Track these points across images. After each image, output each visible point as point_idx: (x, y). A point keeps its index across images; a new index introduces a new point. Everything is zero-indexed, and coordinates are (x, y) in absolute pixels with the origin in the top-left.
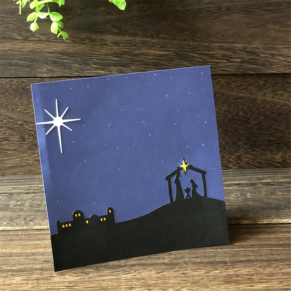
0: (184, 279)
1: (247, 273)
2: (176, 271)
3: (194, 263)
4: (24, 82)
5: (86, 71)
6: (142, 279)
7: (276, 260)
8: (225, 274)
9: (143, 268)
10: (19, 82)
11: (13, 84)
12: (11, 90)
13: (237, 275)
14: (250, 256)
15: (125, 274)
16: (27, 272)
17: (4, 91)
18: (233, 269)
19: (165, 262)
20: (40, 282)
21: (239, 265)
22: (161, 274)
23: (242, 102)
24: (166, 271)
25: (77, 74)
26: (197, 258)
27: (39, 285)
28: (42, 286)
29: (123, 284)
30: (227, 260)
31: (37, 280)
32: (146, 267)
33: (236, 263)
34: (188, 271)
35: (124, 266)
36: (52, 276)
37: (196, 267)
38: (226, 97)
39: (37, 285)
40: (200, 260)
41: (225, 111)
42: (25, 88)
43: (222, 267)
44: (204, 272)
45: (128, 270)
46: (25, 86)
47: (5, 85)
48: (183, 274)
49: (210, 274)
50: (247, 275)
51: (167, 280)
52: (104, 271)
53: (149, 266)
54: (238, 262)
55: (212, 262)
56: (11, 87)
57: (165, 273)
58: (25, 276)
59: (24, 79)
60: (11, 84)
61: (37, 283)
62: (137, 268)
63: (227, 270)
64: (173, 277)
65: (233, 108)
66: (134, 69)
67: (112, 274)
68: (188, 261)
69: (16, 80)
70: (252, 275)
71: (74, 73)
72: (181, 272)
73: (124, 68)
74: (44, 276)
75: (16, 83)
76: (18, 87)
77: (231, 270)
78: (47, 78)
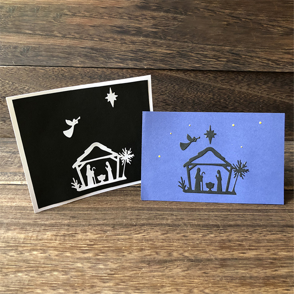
0: (186, 242)
1: (237, 238)
2: (178, 233)
3: (192, 225)
4: (63, 70)
5: (109, 64)
6: (151, 240)
7: (260, 226)
8: (218, 238)
9: (150, 228)
10: (59, 70)
11: (54, 71)
12: (53, 75)
13: (229, 240)
14: (237, 220)
15: (136, 234)
16: (56, 228)
17: (48, 76)
18: (225, 233)
19: (168, 223)
20: (66, 239)
21: (229, 229)
22: (165, 235)
23: (224, 92)
24: (169, 232)
25: (103, 65)
26: (194, 220)
27: (65, 242)
28: (67, 242)
29: (135, 245)
30: (219, 223)
31: (64, 236)
32: (153, 228)
33: (227, 227)
34: (188, 234)
35: (135, 225)
36: (77, 232)
37: (194, 230)
38: (212, 88)
39: (63, 242)
40: (197, 222)
41: (211, 98)
42: (64, 75)
43: (215, 230)
44: (201, 236)
45: (139, 229)
46: (64, 73)
47: (49, 72)
48: (184, 236)
49: (207, 238)
50: (238, 241)
51: (171, 243)
52: (119, 230)
53: (155, 227)
54: (229, 226)
55: (207, 225)
56: (53, 73)
57: (168, 235)
58: (54, 231)
59: (62, 68)
60: (53, 71)
61: (64, 240)
62: (146, 228)
63: (220, 234)
64: (175, 239)
65: (216, 96)
66: (145, 64)
67: (126, 233)
68: (187, 223)
69: (57, 68)
70: (242, 241)
71: (100, 65)
72: (182, 235)
73: (138, 63)
74: (70, 233)
75: (57, 71)
76: (58, 73)
77: (224, 234)
78: (80, 68)
